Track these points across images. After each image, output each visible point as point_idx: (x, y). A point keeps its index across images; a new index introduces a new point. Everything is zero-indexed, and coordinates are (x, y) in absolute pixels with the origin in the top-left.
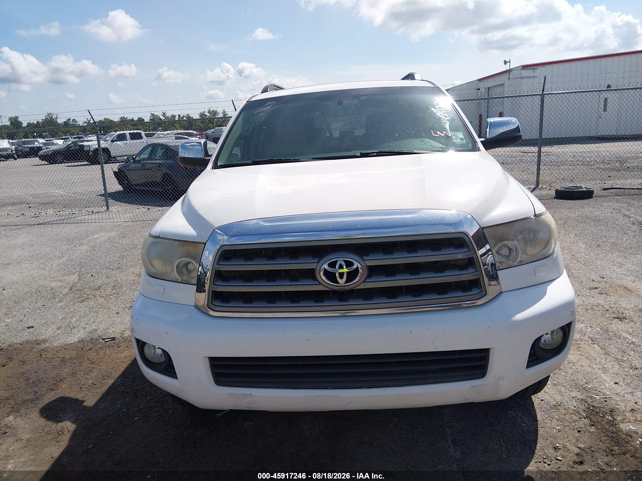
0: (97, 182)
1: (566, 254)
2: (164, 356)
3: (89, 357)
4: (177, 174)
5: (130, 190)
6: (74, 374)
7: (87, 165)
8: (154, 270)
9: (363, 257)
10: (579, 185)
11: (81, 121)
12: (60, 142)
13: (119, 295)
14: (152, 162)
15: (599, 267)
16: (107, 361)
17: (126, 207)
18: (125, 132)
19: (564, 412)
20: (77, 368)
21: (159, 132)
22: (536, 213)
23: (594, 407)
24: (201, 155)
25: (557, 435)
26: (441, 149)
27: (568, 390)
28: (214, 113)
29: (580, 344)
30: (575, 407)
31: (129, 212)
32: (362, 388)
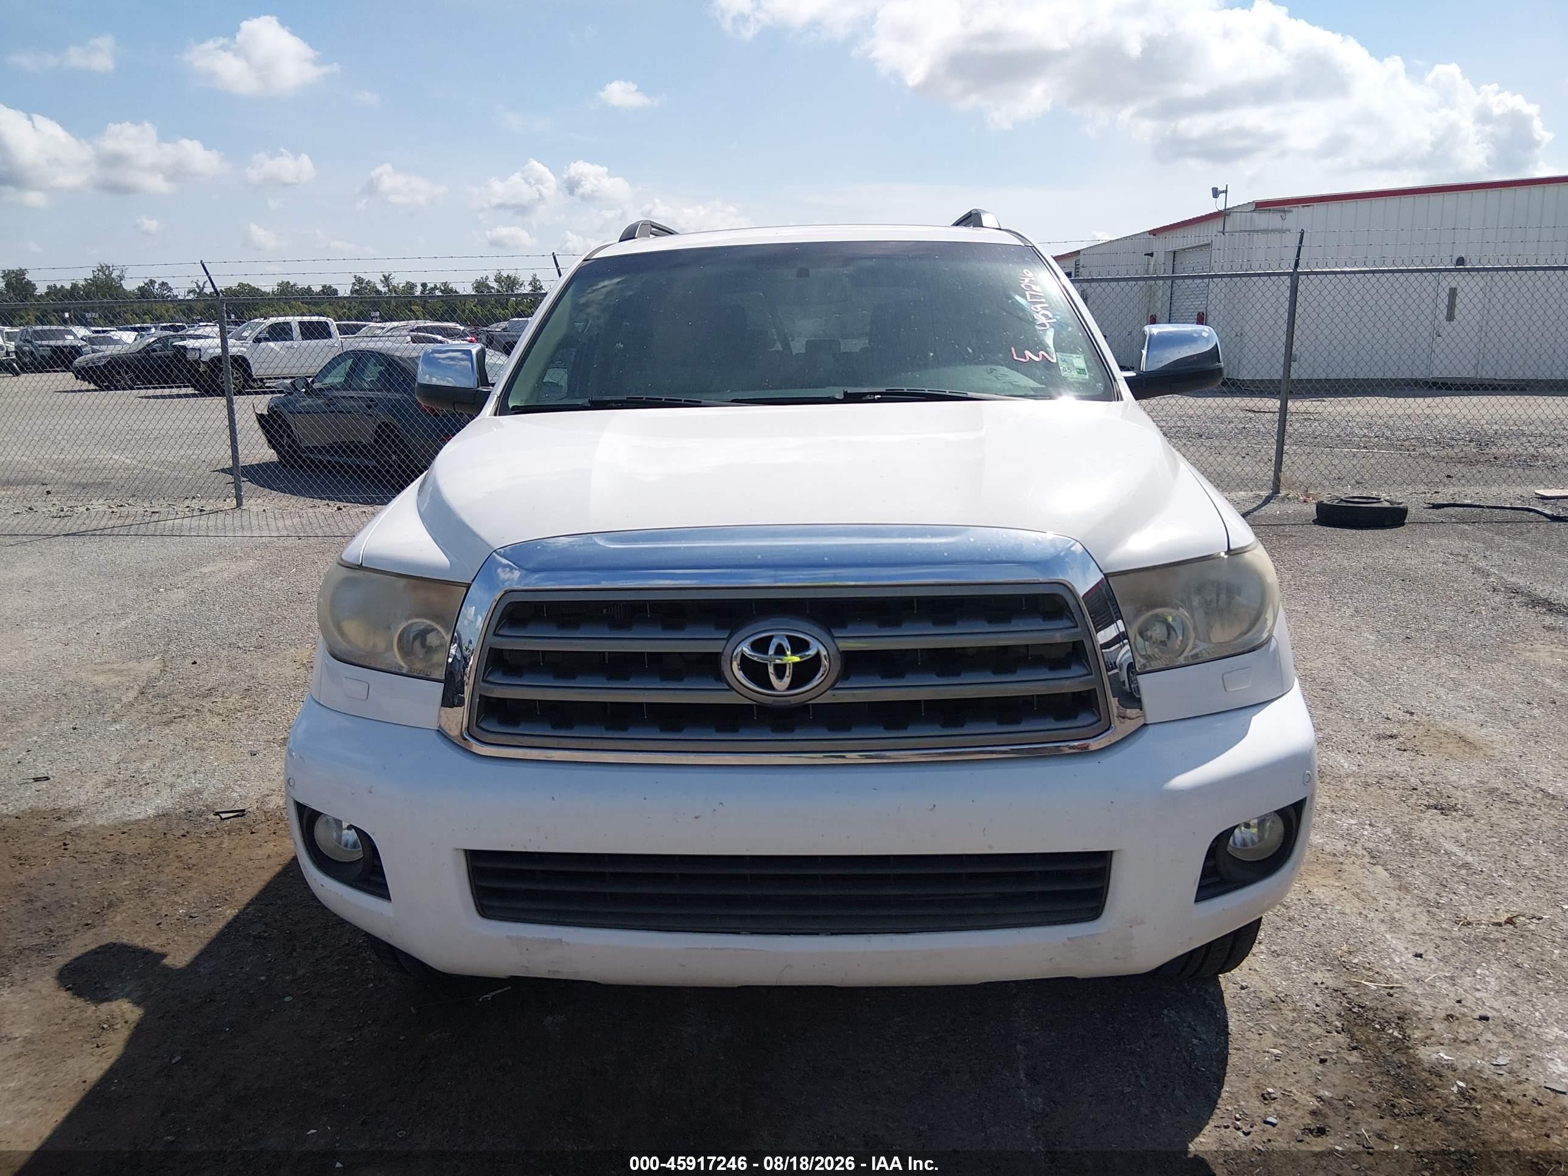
0: (216, 437)
1: (1330, 655)
2: (361, 848)
3: (182, 853)
4: (412, 426)
5: (296, 462)
6: (142, 892)
7: (194, 395)
8: (345, 644)
9: (833, 631)
10: (1374, 494)
11: (181, 289)
12: (129, 337)
13: (258, 712)
14: (353, 394)
15: (1405, 688)
16: (225, 864)
17: (284, 502)
18: (289, 319)
19: (1291, 1015)
20: (151, 877)
21: (372, 324)
22: (1232, 547)
23: (1362, 1007)
24: (469, 382)
25: (1272, 1068)
26: (1033, 393)
27: (1306, 967)
28: (511, 283)
29: (1342, 863)
30: (1317, 1006)
31: (290, 513)
32: (818, 934)
